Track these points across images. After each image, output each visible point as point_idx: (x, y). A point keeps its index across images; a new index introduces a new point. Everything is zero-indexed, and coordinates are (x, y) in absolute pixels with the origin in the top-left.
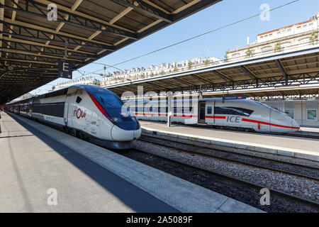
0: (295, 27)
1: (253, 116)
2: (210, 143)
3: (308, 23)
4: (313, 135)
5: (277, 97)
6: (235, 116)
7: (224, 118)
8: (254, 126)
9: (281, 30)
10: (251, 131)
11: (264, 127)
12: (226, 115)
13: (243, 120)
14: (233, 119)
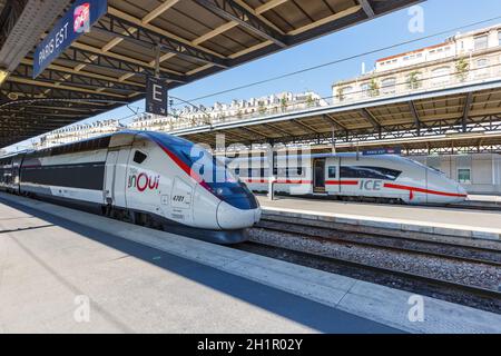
0: (426, 52)
1: (400, 180)
2: (357, 224)
3: (443, 48)
4: (492, 205)
5: (420, 151)
6: (373, 180)
7: (356, 183)
8: (404, 194)
9: (408, 55)
10: (398, 202)
11: (418, 196)
12: (359, 180)
13: (386, 185)
14: (370, 185)
